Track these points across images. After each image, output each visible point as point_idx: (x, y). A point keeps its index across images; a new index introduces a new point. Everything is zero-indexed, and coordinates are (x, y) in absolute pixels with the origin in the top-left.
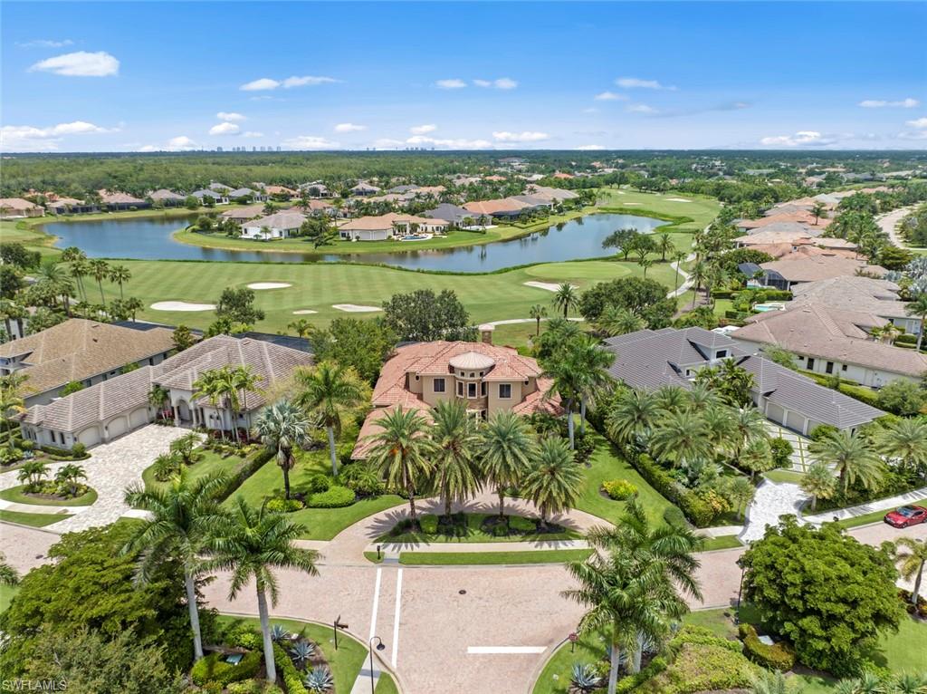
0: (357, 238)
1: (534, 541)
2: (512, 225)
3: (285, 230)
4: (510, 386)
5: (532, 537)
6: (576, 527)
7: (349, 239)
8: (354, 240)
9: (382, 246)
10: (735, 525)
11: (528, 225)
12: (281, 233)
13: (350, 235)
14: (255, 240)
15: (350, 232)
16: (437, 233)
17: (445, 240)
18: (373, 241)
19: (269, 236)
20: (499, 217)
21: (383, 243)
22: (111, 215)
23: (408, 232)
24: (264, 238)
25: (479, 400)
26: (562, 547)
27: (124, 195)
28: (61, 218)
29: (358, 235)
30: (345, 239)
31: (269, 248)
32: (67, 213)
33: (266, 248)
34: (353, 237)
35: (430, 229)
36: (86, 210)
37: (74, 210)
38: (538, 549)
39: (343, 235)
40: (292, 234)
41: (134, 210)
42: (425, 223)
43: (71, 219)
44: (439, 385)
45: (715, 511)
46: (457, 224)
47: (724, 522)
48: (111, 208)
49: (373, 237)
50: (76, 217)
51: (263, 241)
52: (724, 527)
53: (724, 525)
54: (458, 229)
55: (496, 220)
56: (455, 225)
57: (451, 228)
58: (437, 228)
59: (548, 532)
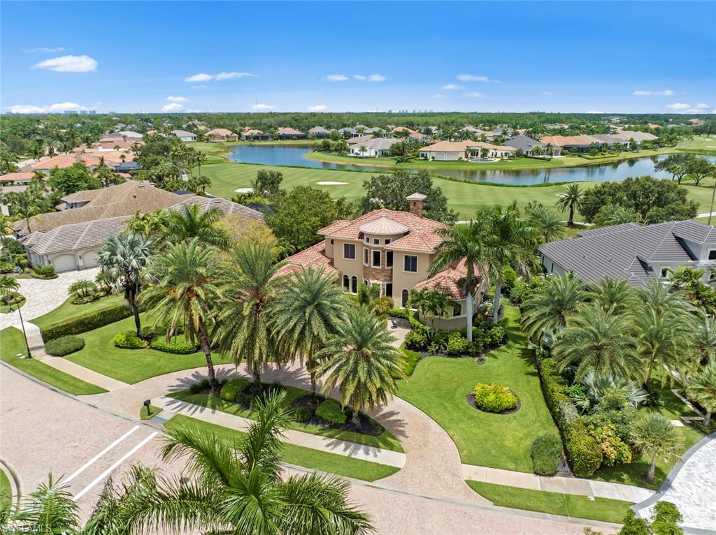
0: (433, 158)
1: (331, 437)
2: (579, 156)
3: (379, 150)
4: (415, 258)
5: (332, 432)
6: (402, 433)
7: (426, 159)
8: (431, 160)
9: (452, 165)
10: (640, 485)
11: (596, 157)
12: (376, 153)
13: (428, 155)
14: (355, 157)
15: (428, 153)
16: (505, 158)
17: (510, 164)
18: (445, 161)
19: (366, 154)
20: (567, 150)
21: (453, 163)
22: (280, 142)
23: (479, 156)
24: (361, 155)
25: (383, 270)
26: (360, 454)
27: (290, 129)
28: (247, 142)
29: (434, 155)
30: (423, 158)
31: (362, 163)
32: (252, 139)
33: (360, 163)
34: (429, 156)
35: (499, 155)
36: (265, 138)
37: (256, 138)
38: (328, 450)
39: (423, 155)
40: (384, 154)
41: (294, 139)
42: (495, 149)
43: (253, 143)
44: (350, 251)
45: (605, 456)
46: (527, 152)
47: (625, 476)
48: (281, 137)
49: (446, 158)
50: (257, 143)
51: (360, 158)
52: (620, 486)
53: (621, 481)
54: (526, 157)
55: (566, 151)
56: (525, 153)
57: (519, 154)
58: (506, 154)
59: (358, 431)
